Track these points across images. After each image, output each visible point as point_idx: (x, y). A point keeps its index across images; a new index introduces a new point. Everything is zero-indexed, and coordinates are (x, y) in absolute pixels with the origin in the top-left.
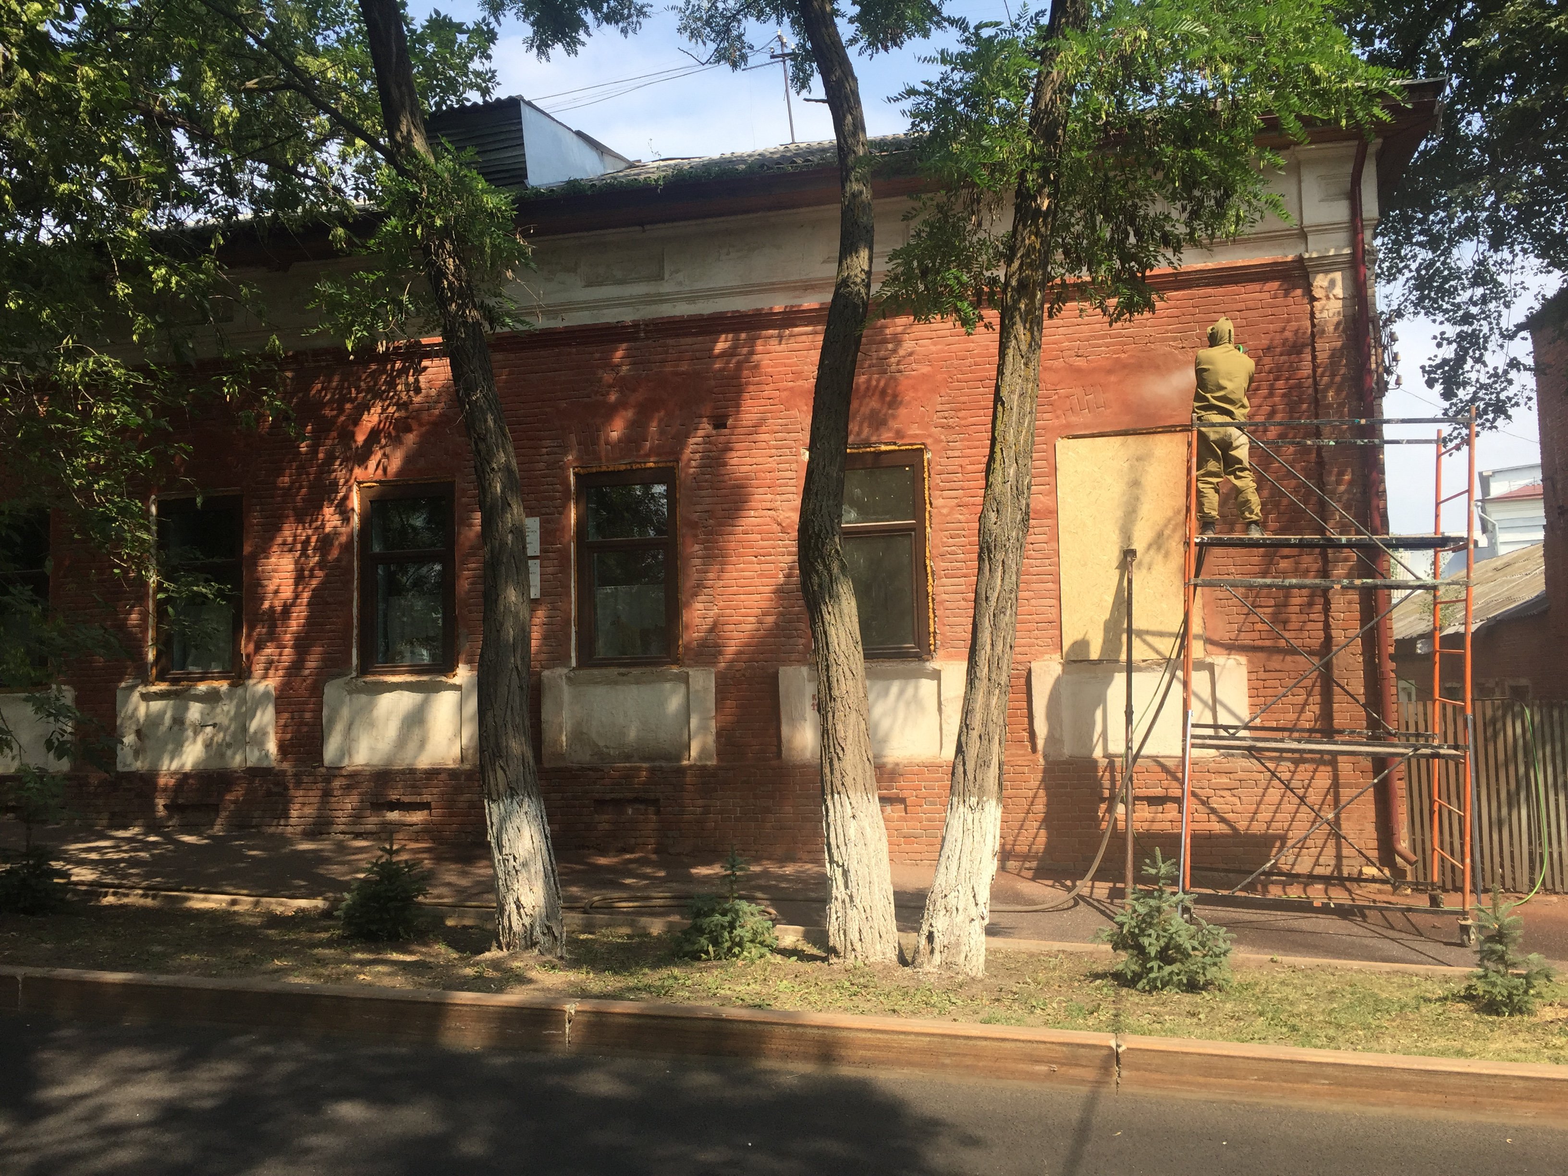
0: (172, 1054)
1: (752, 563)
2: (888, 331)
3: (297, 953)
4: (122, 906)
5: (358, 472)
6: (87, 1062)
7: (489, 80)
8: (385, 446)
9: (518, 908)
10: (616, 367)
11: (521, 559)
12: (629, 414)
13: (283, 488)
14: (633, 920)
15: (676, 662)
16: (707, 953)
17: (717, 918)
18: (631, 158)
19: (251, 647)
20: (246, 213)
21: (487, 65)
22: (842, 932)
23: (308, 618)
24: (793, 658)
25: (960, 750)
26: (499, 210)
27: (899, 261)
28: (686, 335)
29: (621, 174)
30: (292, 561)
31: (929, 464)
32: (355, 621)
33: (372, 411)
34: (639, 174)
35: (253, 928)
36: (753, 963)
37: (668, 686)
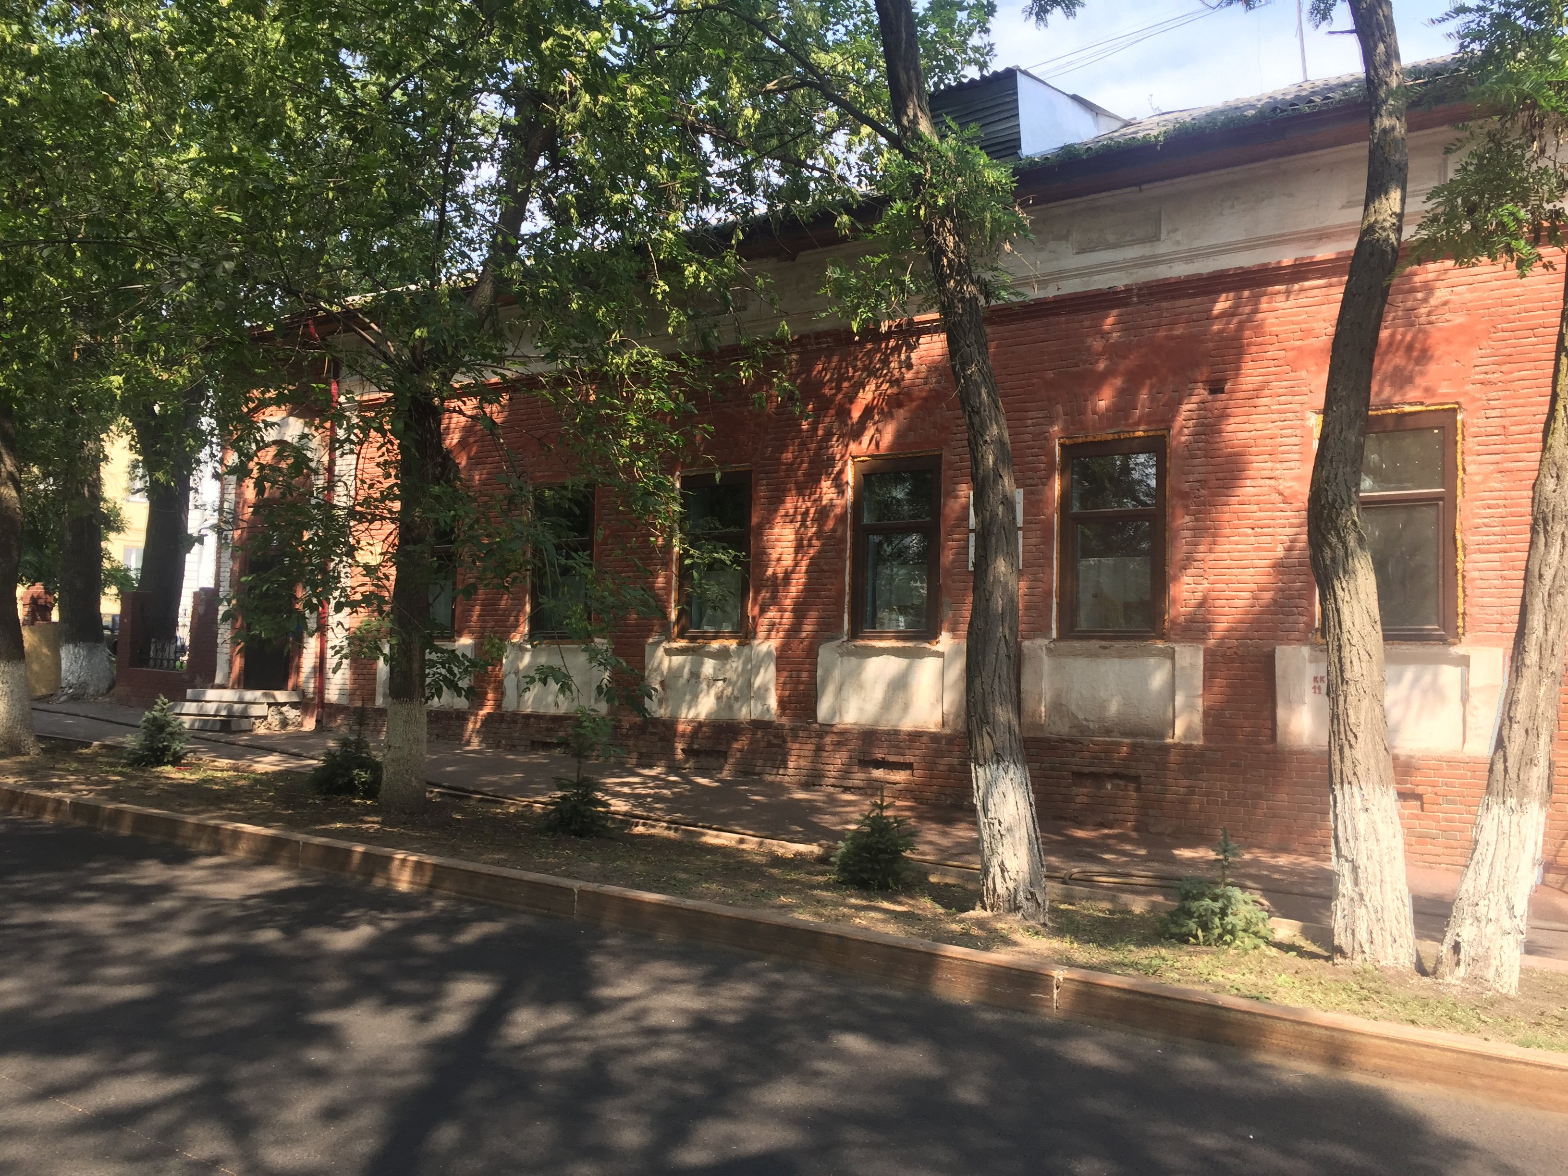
0: (698, 971)
1: (1247, 535)
2: (1417, 279)
3: (799, 891)
4: (651, 836)
5: (853, 447)
6: (630, 970)
7: (987, 54)
8: (879, 421)
9: (1002, 871)
10: (1104, 335)
11: (1011, 530)
12: (1118, 382)
13: (787, 464)
14: (1114, 896)
15: (1162, 637)
16: (1196, 937)
17: (1207, 902)
18: (1127, 117)
19: (757, 610)
20: (761, 208)
21: (986, 39)
22: (1349, 932)
23: (805, 585)
24: (1292, 637)
25: (1500, 744)
26: (999, 183)
27: (1440, 200)
28: (1181, 297)
29: (1116, 134)
30: (793, 531)
31: (1463, 425)
32: (847, 588)
33: (867, 388)
34: (1136, 133)
35: (757, 867)
36: (1246, 953)
37: (1152, 661)
